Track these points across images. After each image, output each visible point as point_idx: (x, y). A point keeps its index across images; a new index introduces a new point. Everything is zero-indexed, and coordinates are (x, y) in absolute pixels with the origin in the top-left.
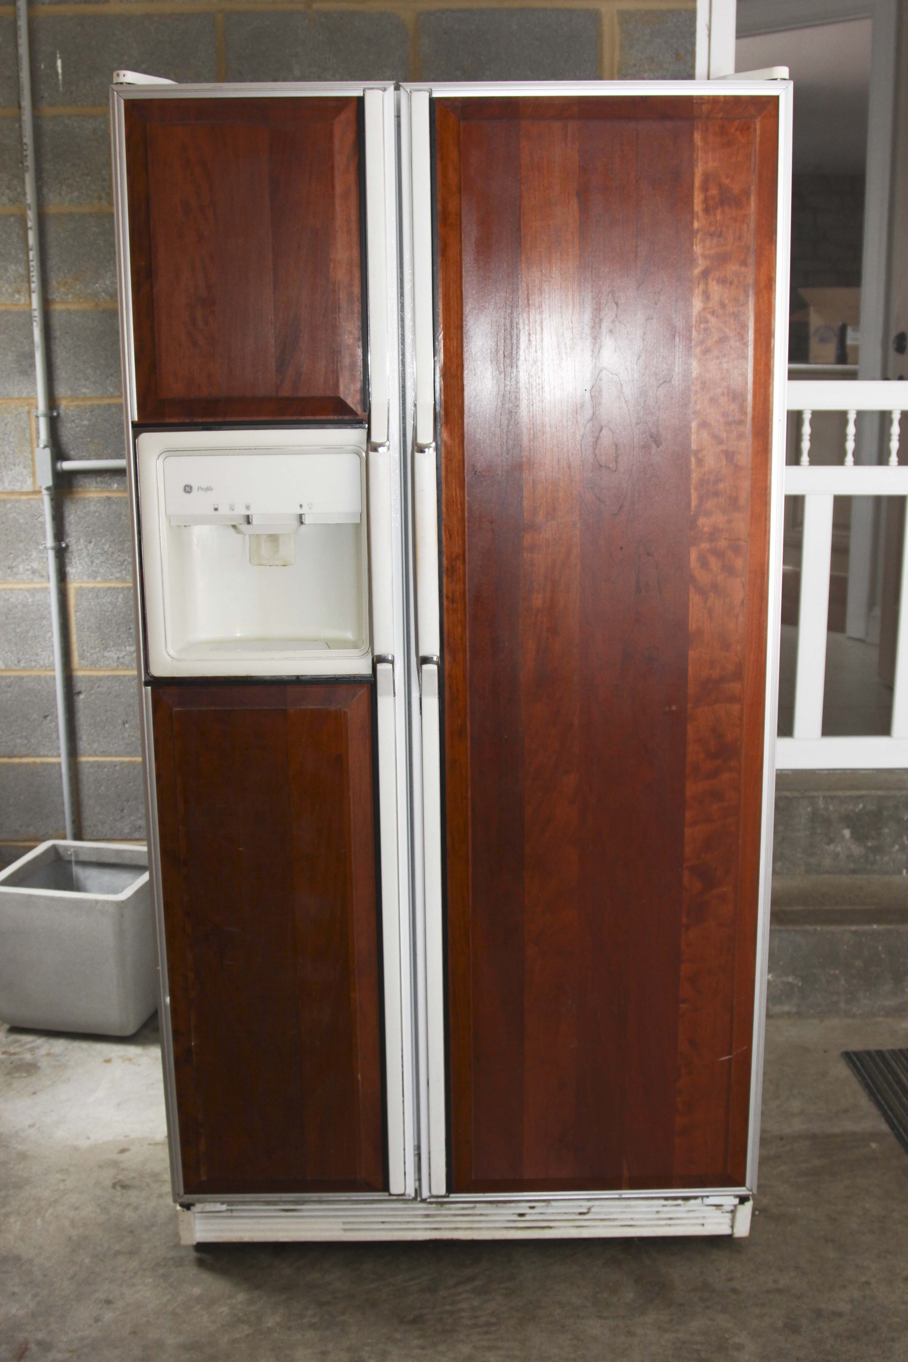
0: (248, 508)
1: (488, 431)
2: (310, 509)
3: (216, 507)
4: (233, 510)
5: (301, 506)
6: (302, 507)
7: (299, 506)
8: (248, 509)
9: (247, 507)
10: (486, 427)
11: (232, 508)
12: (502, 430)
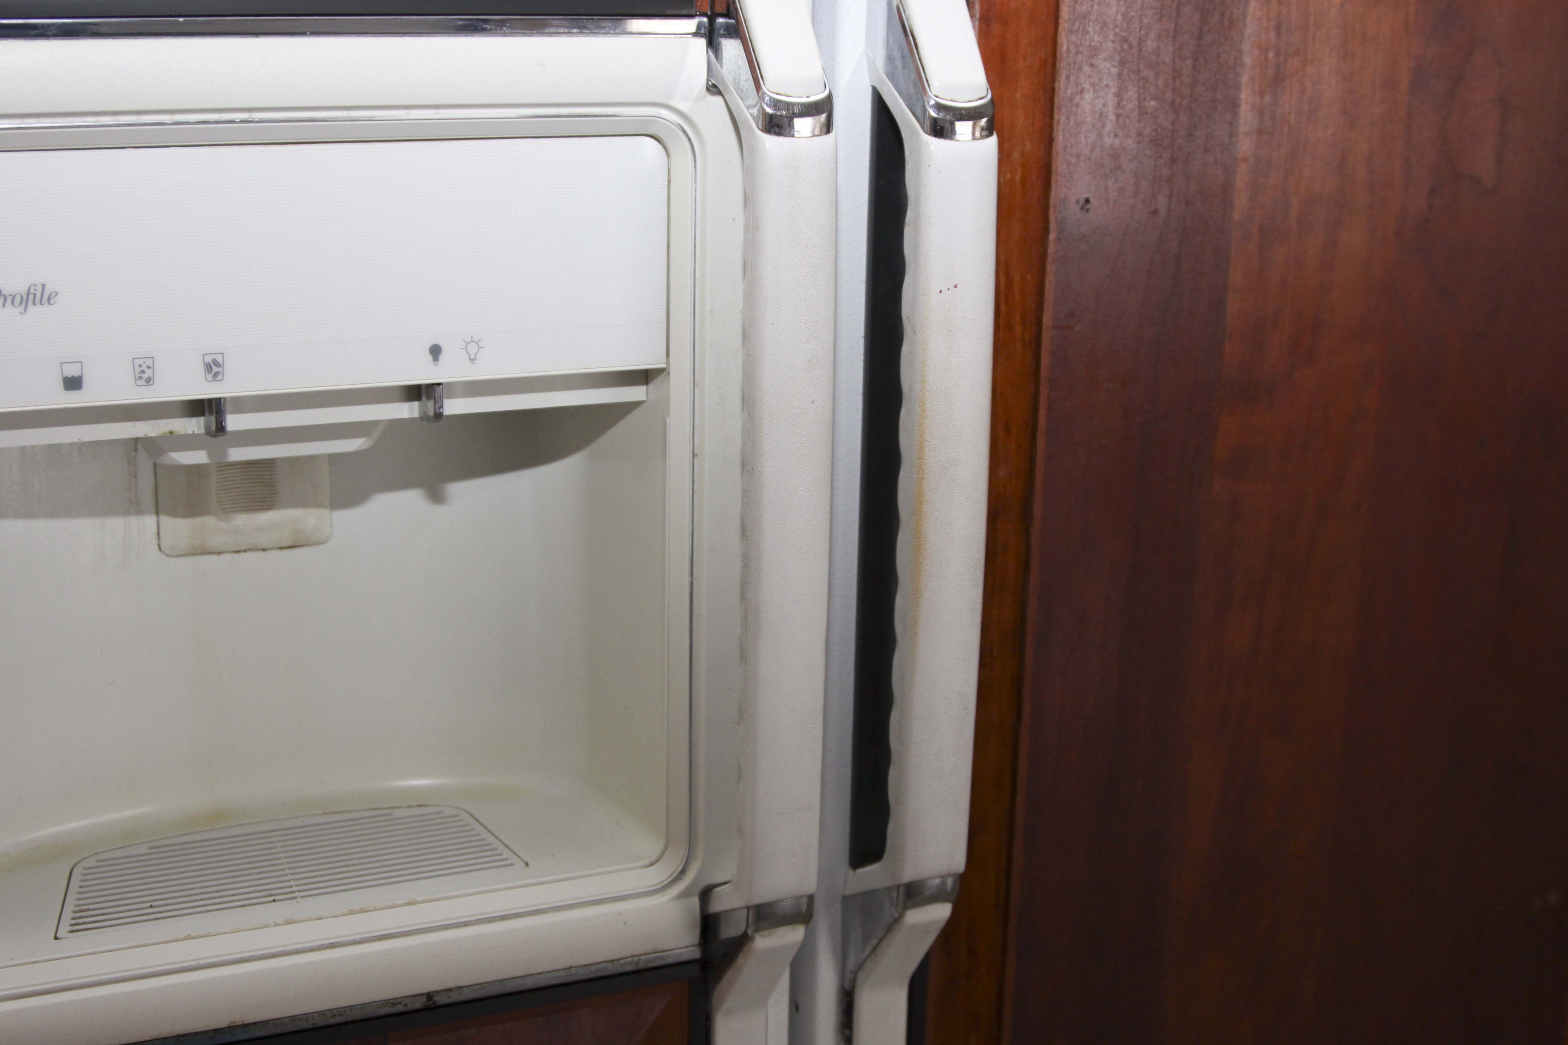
0: (215, 369)
1: (1135, 50)
2: (472, 360)
3: (72, 371)
4: (148, 380)
5: (436, 351)
6: (441, 357)
7: (428, 353)
8: (216, 375)
9: (208, 368)
10: (1131, 39)
11: (145, 376)
12: (1181, 49)
